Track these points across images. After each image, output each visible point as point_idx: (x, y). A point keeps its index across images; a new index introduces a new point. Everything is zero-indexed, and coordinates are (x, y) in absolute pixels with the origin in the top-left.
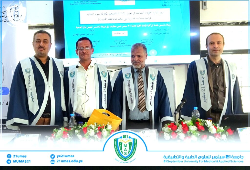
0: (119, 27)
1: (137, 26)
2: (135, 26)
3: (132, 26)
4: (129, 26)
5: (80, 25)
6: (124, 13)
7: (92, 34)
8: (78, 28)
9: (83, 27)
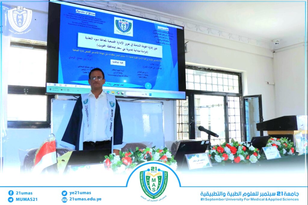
0: (118, 55)
5: (77, 48)
6: (122, 43)
7: (90, 59)
8: (75, 50)
9: (81, 51)
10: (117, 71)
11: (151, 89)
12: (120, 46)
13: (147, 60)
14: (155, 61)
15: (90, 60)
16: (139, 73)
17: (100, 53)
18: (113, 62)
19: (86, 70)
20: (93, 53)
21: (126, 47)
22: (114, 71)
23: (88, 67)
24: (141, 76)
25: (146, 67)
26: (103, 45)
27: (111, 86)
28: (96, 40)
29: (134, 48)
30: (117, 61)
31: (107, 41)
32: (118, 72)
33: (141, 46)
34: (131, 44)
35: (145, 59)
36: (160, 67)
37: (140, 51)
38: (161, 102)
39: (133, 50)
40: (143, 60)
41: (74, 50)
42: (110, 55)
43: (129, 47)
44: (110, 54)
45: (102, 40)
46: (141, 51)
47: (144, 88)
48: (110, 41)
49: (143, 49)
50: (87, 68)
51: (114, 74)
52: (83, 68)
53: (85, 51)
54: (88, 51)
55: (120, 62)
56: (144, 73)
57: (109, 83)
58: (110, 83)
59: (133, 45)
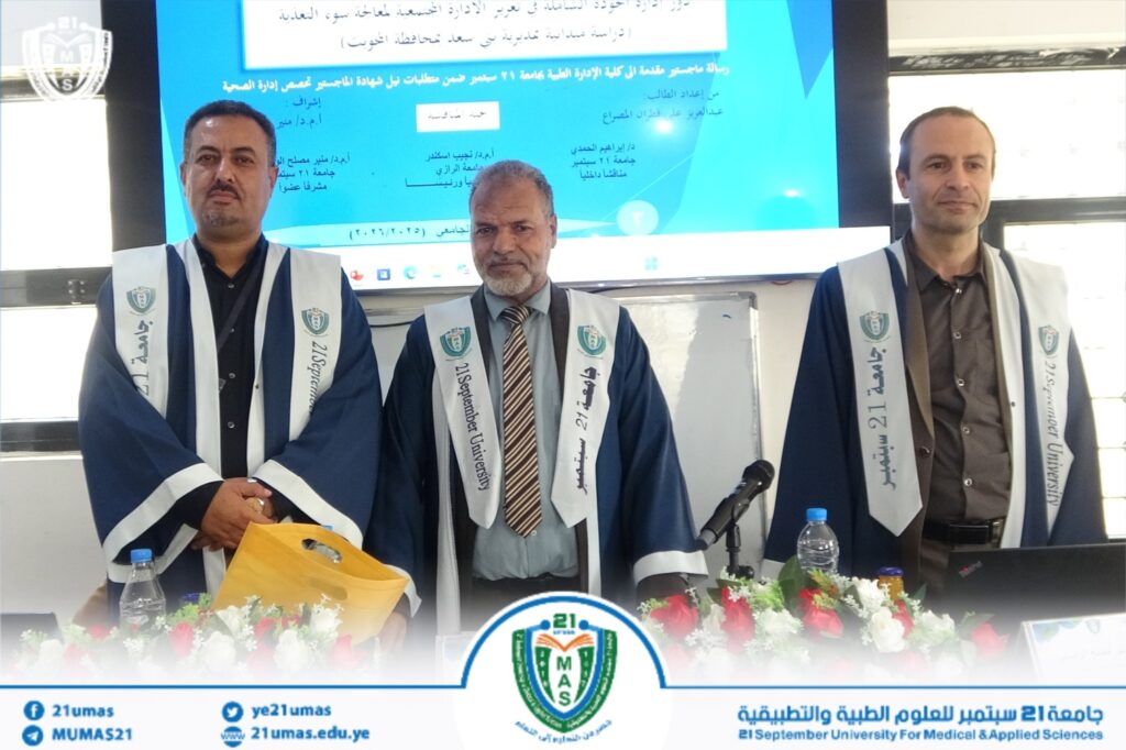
0: (453, 80)
1: (550, 75)
2: (540, 76)
3: (525, 76)
4: (504, 74)
5: (244, 73)
6: (478, 8)
7: (308, 121)
8: (234, 87)
9: (260, 86)
10: (452, 162)
11: (657, 231)
12: (465, 25)
13: (629, 76)
14: (675, 72)
15: (313, 121)
16: (580, 156)
17: (359, 83)
18: (431, 119)
19: (293, 175)
20: (322, 85)
21: (496, 28)
22: (441, 164)
23: (304, 161)
24: (591, 169)
25: (622, 117)
26: (375, 37)
27: (426, 239)
28: (337, 17)
29: (545, 21)
30: (452, 108)
31: (393, 11)
32: (461, 163)
33: (590, 3)
34: (527, 5)
35: (617, 72)
36: (711, 106)
37: (583, 34)
38: (742, 295)
39: (542, 34)
40: (603, 78)
41: (229, 86)
42: (414, 85)
43: (519, 24)
44: (415, 80)
45: (366, 13)
46: (589, 32)
47: (614, 231)
48: (411, 12)
49: (603, 20)
51: (436, 180)
53: (283, 84)
54: (297, 83)
55: (468, 112)
56: (611, 154)
57: (413, 225)
58: (420, 224)
59: (541, 6)
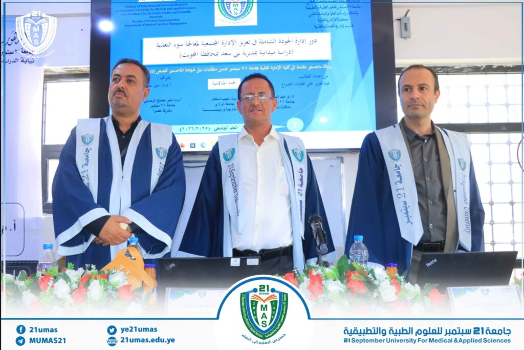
0: (223, 70)
2: (257, 68)
3: (251, 68)
4: (243, 67)
6: (233, 42)
10: (221, 102)
11: (303, 130)
12: (228, 49)
13: (292, 69)
14: (311, 68)
15: (167, 85)
17: (186, 71)
19: (159, 106)
20: (171, 72)
21: (240, 50)
22: (216, 102)
23: (163, 101)
25: (290, 85)
26: (193, 53)
28: (178, 46)
29: (259, 47)
30: (222, 80)
31: (200, 43)
32: (225, 102)
33: (278, 41)
34: (252, 41)
35: (288, 67)
36: (325, 81)
37: (274, 53)
39: (258, 53)
40: (282, 69)
42: (208, 71)
43: (249, 49)
44: (208, 69)
45: (190, 44)
46: (277, 52)
48: (207, 44)
49: (282, 48)
50: (161, 103)
51: (215, 108)
52: (153, 104)
54: (162, 70)
55: (228, 82)
56: (284, 99)
57: (205, 126)
58: (208, 126)
59: (258, 41)
